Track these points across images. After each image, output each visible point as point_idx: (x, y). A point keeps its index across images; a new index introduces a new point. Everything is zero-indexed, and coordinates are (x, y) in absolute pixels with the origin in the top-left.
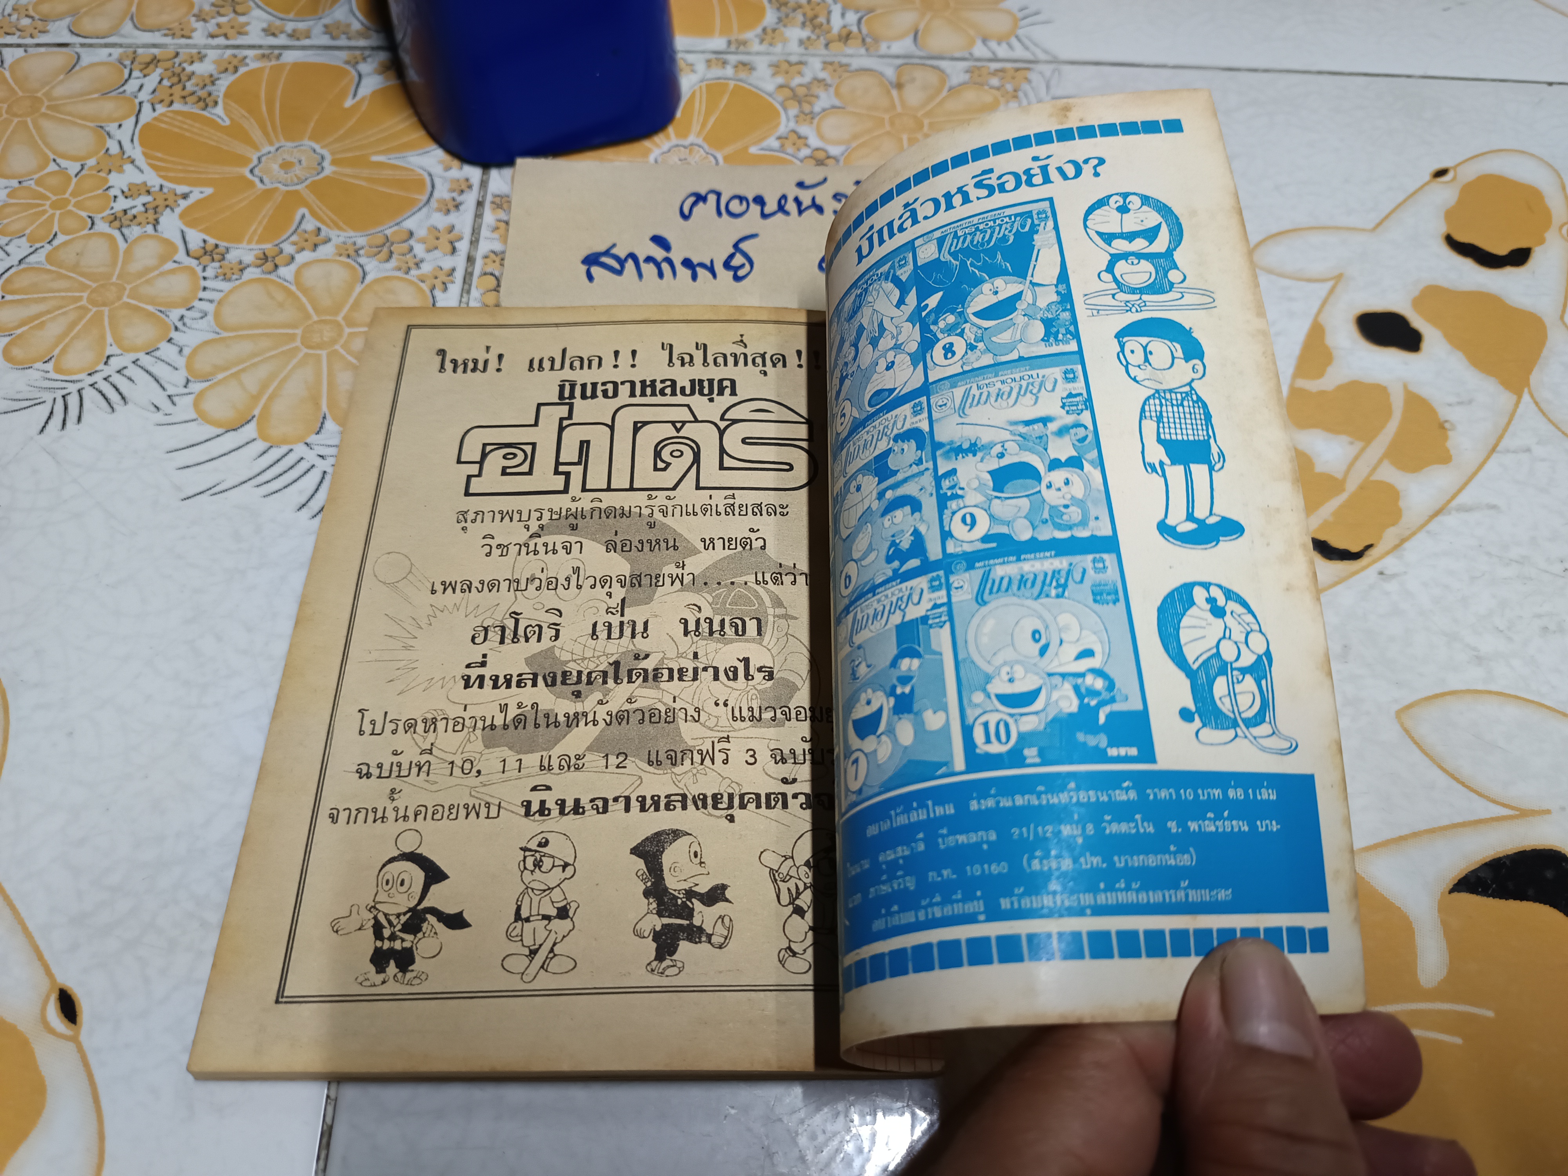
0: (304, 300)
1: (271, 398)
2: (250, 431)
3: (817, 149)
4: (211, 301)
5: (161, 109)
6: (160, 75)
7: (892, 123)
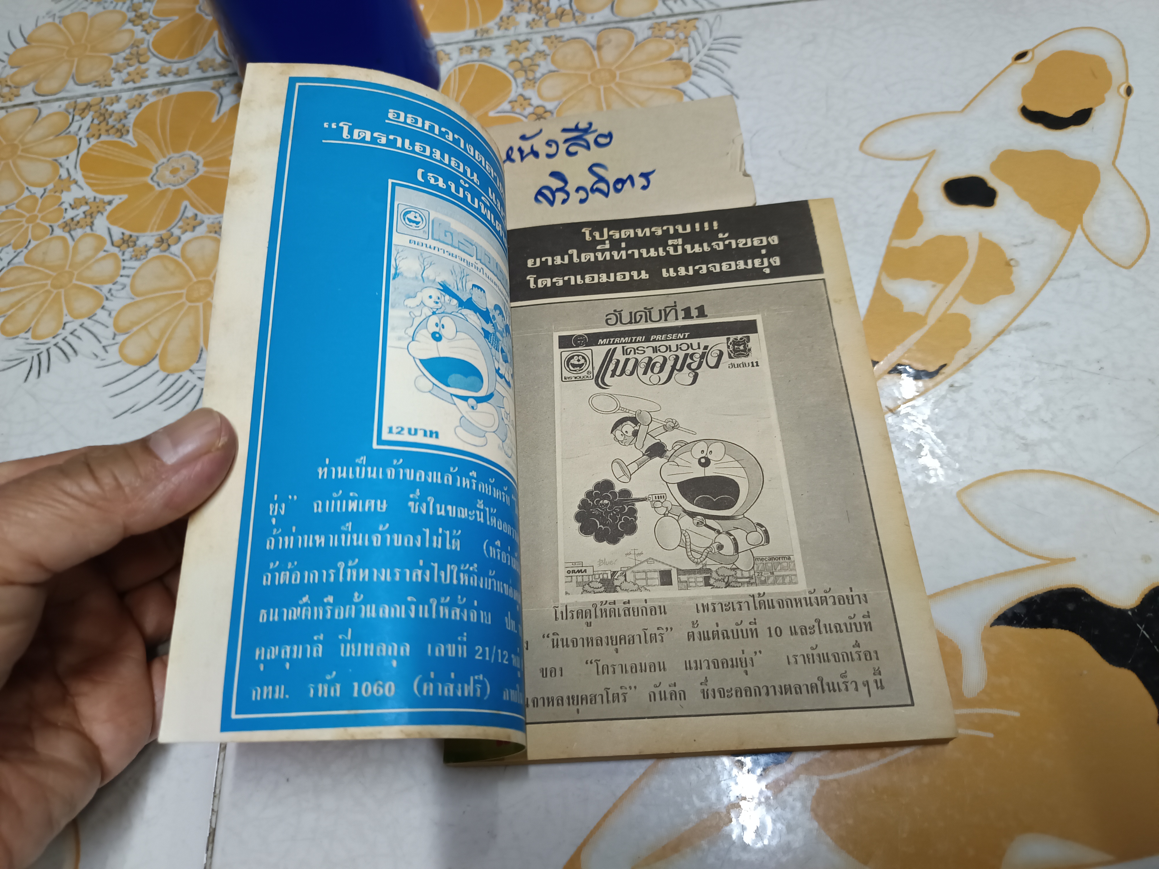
0: (187, 268)
1: (168, 340)
2: (155, 365)
3: (538, 107)
4: (128, 276)
5: (93, 141)
6: (92, 116)
7: (593, 78)
